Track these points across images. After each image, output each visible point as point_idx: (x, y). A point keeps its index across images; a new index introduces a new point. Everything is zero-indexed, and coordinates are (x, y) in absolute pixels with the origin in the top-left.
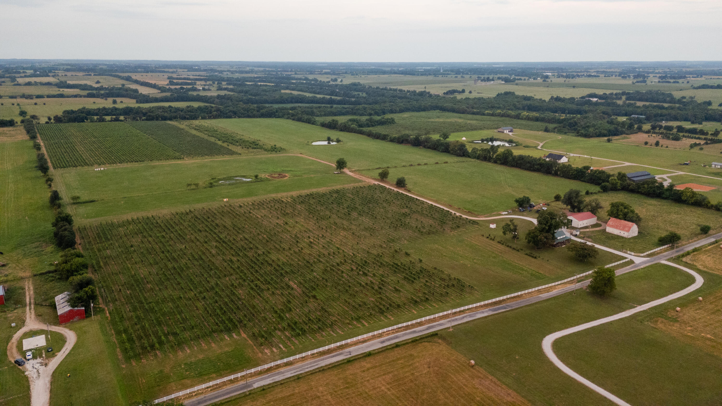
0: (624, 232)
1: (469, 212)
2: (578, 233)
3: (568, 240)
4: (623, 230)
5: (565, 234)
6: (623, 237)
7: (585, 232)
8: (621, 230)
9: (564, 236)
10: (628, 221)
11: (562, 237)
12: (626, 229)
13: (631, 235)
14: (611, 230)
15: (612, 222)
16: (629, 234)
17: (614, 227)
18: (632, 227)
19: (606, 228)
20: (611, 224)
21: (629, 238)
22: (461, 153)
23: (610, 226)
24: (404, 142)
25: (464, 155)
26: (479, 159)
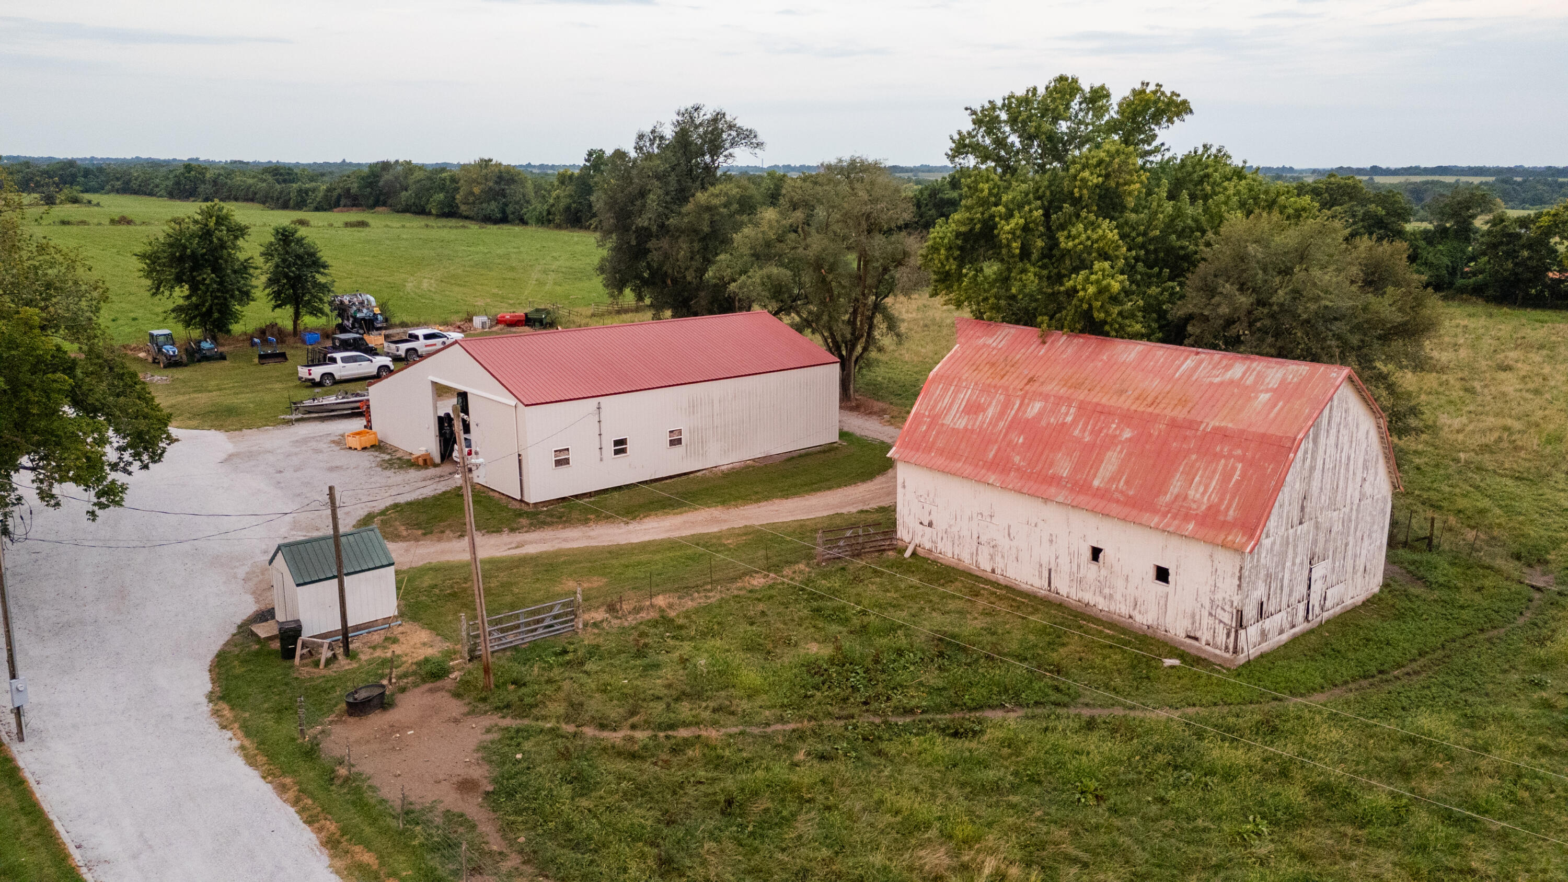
0: (1156, 549)
4: (1138, 504)
6: (1137, 659)
8: (1104, 503)
12: (1176, 486)
13: (1259, 592)
14: (971, 519)
15: (964, 396)
16: (1228, 588)
17: (992, 466)
18: (1263, 439)
19: (899, 490)
20: (956, 420)
21: (1242, 658)
22: (493, 207)
23: (940, 461)
24: (343, 201)
25: (507, 216)
26: (552, 225)
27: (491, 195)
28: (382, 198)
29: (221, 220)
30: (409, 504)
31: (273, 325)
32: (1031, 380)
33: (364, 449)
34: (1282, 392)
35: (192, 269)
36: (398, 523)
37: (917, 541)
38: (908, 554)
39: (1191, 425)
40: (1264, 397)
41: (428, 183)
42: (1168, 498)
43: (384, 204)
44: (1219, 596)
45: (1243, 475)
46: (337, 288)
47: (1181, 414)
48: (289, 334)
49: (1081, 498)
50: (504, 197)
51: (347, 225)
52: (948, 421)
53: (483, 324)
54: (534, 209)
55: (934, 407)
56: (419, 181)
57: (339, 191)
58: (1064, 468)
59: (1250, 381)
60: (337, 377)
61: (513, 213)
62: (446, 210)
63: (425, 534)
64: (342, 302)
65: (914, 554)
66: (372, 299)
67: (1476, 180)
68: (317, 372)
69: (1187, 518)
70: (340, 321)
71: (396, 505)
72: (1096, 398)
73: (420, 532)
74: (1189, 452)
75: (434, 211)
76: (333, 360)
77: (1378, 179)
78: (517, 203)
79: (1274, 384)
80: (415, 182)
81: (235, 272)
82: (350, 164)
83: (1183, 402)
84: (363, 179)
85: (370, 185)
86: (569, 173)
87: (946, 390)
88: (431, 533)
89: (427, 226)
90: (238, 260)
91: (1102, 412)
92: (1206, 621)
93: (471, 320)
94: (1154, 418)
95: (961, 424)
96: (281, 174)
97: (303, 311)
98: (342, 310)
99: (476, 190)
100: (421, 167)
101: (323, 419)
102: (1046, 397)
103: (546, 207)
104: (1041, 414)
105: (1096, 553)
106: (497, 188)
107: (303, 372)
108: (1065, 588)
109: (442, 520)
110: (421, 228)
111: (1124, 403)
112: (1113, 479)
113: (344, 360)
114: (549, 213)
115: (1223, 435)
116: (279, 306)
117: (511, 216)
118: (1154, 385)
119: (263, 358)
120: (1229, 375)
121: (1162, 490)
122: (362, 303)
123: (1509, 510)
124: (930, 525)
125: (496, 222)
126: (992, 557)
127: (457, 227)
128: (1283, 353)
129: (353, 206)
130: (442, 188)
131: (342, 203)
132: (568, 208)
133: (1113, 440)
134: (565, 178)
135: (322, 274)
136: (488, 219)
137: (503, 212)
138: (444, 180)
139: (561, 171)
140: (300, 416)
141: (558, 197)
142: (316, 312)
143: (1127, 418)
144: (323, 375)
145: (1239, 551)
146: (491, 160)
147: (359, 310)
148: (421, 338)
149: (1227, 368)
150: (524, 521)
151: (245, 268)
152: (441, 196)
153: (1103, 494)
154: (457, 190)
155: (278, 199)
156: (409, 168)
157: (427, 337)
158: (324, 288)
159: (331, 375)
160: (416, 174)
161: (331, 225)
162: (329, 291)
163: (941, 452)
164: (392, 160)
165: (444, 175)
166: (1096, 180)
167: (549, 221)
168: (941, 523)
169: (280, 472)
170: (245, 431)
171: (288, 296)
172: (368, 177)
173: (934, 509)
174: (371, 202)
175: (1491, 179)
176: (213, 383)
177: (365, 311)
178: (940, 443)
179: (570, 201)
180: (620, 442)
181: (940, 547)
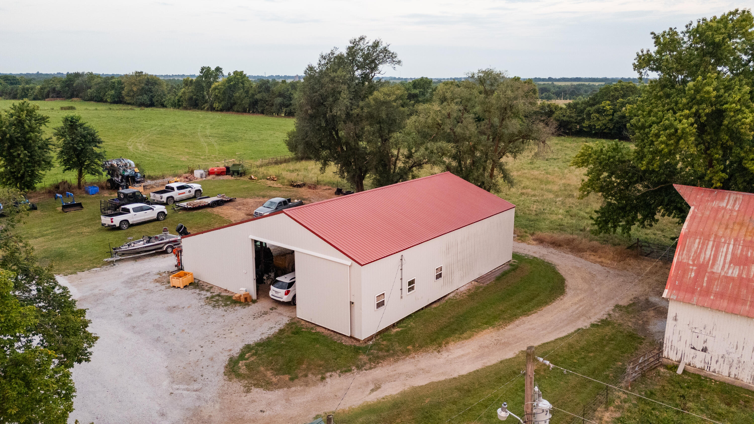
22: (145, 98)
24: (51, 95)
25: (154, 103)
26: (181, 108)
27: (143, 91)
28: (75, 93)
29: (30, 113)
30: (259, 344)
31: (64, 182)
33: (185, 287)
35: (9, 148)
36: (262, 369)
37: (686, 360)
38: (680, 371)
41: (104, 85)
43: (77, 96)
46: (108, 157)
48: (75, 188)
50: (151, 92)
51: (62, 108)
52: (718, 269)
53: (202, 175)
54: (169, 99)
55: (697, 256)
56: (99, 83)
57: (48, 89)
60: (131, 223)
61: (157, 101)
62: (116, 100)
63: (292, 379)
64: (112, 165)
65: (685, 371)
66: (132, 163)
68: (117, 220)
70: (109, 177)
71: (248, 348)
73: (287, 377)
75: (109, 100)
76: (128, 211)
78: (159, 95)
80: (96, 84)
81: (39, 148)
82: (41, 74)
84: (63, 82)
85: (68, 86)
86: (190, 79)
87: (704, 245)
88: (297, 377)
89: (110, 109)
90: (42, 140)
93: (192, 172)
95: (734, 272)
96: (9, 80)
97: (84, 172)
98: (112, 171)
99: (135, 89)
100: (98, 76)
101: (135, 259)
103: (177, 98)
106: (147, 87)
107: (106, 220)
109: (300, 363)
110: (107, 110)
113: (136, 210)
114: (179, 101)
116: (68, 169)
117: (156, 103)
119: (66, 207)
122: (126, 165)
124: (705, 350)
125: (148, 106)
127: (128, 110)
129: (57, 97)
130: (113, 88)
131: (51, 96)
132: (191, 99)
134: (187, 82)
135: (98, 147)
136: (142, 105)
137: (151, 100)
138: (114, 83)
139: (185, 78)
140: (119, 258)
141: (184, 93)
142: (94, 172)
144: (121, 222)
146: (142, 72)
147: (124, 170)
148: (176, 189)
150: (363, 358)
151: (45, 146)
152: (113, 92)
154: (123, 89)
155: (10, 94)
156: (91, 76)
157: (180, 188)
158: (99, 156)
159: (127, 221)
160: (95, 80)
161: (53, 109)
162: (103, 158)
164: (80, 71)
165: (113, 80)
167: (179, 106)
168: (716, 349)
169: (130, 315)
170: (80, 274)
171: (74, 163)
172: (66, 81)
173: (709, 338)
174: (69, 95)
176: (35, 230)
177: (129, 171)
178: (716, 288)
179: (191, 94)
180: (411, 283)
181: (714, 366)
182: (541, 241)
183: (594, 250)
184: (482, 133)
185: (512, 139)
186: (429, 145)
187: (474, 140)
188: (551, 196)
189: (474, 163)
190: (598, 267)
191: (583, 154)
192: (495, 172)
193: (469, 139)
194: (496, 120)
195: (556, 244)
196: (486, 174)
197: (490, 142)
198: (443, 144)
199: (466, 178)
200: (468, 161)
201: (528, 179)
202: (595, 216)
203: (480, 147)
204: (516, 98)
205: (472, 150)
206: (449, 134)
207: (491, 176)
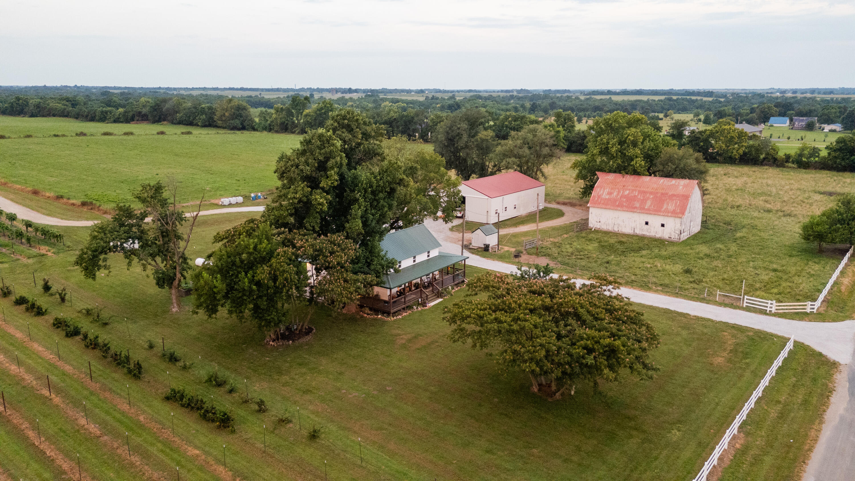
0: (661, 220)
1: (84, 204)
2: (492, 240)
3: (454, 267)
4: (657, 211)
5: (437, 245)
6: (660, 242)
7: (515, 235)
8: (648, 212)
9: (434, 253)
10: (669, 175)
11: (422, 258)
12: (665, 207)
13: (683, 227)
14: (612, 219)
15: (607, 191)
16: (678, 226)
17: (618, 206)
18: (683, 195)
19: (590, 214)
20: (605, 196)
21: (681, 240)
22: (237, 122)
23: (604, 206)
24: (137, 118)
25: (245, 127)
26: (273, 131)
27: (235, 116)
32: (624, 186)
34: (685, 186)
36: (461, 230)
37: (595, 226)
38: (593, 230)
39: (667, 194)
40: (681, 187)
41: (193, 110)
42: (664, 209)
43: (164, 120)
44: (676, 228)
45: (680, 203)
47: (664, 192)
49: (643, 211)
50: (241, 117)
52: (603, 196)
54: (260, 123)
56: (187, 109)
57: (133, 113)
58: (637, 205)
59: (677, 184)
61: (248, 125)
62: (207, 123)
65: (595, 230)
67: (657, 98)
69: (669, 212)
71: (453, 226)
72: (642, 189)
74: (667, 199)
75: (200, 124)
77: (615, 98)
78: (249, 120)
79: (682, 184)
80: (184, 109)
83: (663, 189)
85: (156, 110)
87: (600, 190)
91: (645, 192)
92: (673, 234)
94: (657, 193)
95: (607, 197)
99: (225, 114)
102: (629, 190)
103: (268, 122)
104: (628, 194)
105: (647, 223)
106: (237, 113)
108: (638, 232)
109: (473, 228)
111: (650, 190)
112: (650, 206)
114: (270, 125)
115: (674, 195)
117: (247, 127)
118: (655, 186)
120: (672, 183)
121: (662, 208)
123: (720, 216)
124: (600, 222)
125: (239, 129)
126: (618, 227)
128: (682, 178)
129: (142, 120)
130: (203, 113)
132: (282, 123)
133: (648, 198)
134: (279, 110)
136: (234, 128)
137: (242, 124)
138: (203, 108)
141: (276, 118)
143: (651, 193)
145: (681, 218)
149: (671, 181)
152: (204, 117)
153: (648, 210)
154: (214, 114)
156: (179, 102)
160: (182, 105)
163: (603, 204)
165: (202, 106)
166: (633, 139)
167: (271, 129)
168: (603, 221)
172: (154, 106)
173: (601, 218)
174: (157, 119)
175: (662, 98)
178: (602, 202)
179: (283, 120)
180: (506, 208)
181: (603, 227)
182: (558, 203)
183: (580, 205)
184: (531, 154)
185: (545, 156)
186: (507, 160)
187: (528, 157)
188: (569, 187)
189: (528, 168)
190: (580, 211)
191: (574, 163)
192: (538, 173)
193: (525, 157)
194: (538, 148)
195: (564, 204)
196: (534, 174)
197: (535, 159)
198: (513, 159)
199: (525, 174)
200: (525, 168)
201: (559, 180)
202: (581, 190)
203: (531, 161)
204: (546, 139)
205: (527, 162)
206: (516, 155)
207: (536, 174)
